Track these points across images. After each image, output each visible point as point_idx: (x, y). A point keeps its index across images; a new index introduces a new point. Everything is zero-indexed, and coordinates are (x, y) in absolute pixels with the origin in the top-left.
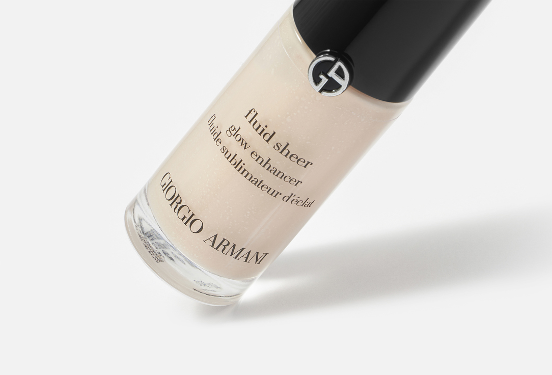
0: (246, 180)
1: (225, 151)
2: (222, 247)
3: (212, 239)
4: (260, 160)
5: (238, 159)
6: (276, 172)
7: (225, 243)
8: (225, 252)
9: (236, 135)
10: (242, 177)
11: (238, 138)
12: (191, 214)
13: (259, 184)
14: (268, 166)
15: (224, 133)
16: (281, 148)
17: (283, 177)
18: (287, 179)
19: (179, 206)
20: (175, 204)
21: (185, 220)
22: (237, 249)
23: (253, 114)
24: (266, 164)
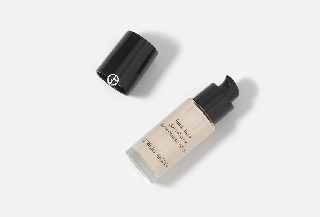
0: (172, 138)
1: (167, 130)
2: (160, 158)
3: (158, 155)
4: (178, 133)
5: (171, 132)
6: (181, 137)
7: (161, 157)
8: (160, 160)
9: (171, 126)
10: (172, 137)
11: (172, 127)
12: (153, 147)
13: (176, 140)
14: (180, 135)
15: (167, 126)
16: (185, 130)
17: (183, 139)
18: (184, 140)
19: (150, 145)
20: (148, 145)
21: (151, 149)
22: (164, 160)
23: (178, 121)
24: (179, 134)
